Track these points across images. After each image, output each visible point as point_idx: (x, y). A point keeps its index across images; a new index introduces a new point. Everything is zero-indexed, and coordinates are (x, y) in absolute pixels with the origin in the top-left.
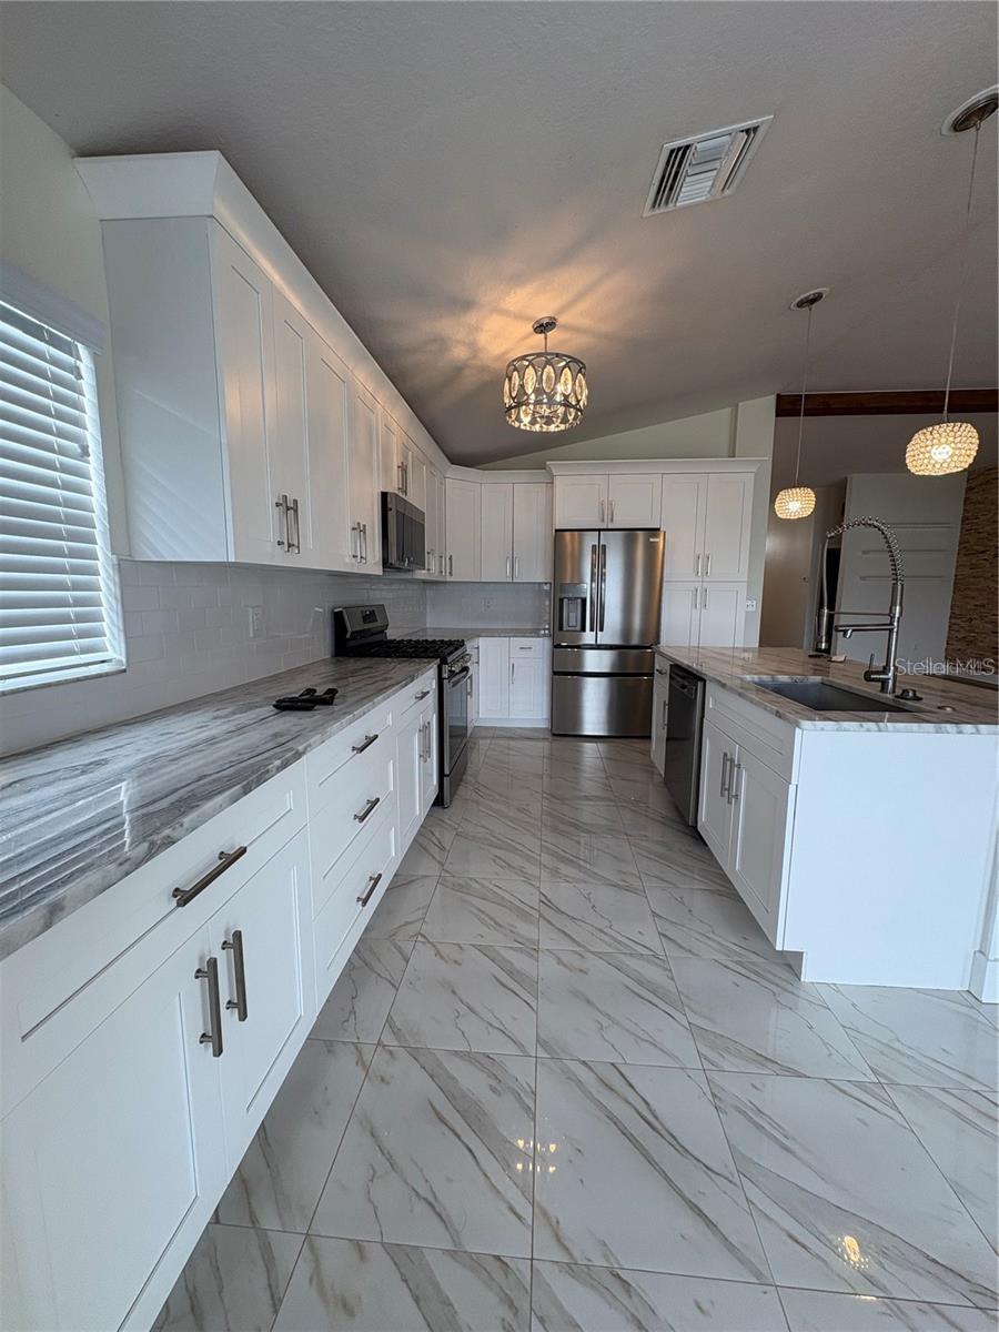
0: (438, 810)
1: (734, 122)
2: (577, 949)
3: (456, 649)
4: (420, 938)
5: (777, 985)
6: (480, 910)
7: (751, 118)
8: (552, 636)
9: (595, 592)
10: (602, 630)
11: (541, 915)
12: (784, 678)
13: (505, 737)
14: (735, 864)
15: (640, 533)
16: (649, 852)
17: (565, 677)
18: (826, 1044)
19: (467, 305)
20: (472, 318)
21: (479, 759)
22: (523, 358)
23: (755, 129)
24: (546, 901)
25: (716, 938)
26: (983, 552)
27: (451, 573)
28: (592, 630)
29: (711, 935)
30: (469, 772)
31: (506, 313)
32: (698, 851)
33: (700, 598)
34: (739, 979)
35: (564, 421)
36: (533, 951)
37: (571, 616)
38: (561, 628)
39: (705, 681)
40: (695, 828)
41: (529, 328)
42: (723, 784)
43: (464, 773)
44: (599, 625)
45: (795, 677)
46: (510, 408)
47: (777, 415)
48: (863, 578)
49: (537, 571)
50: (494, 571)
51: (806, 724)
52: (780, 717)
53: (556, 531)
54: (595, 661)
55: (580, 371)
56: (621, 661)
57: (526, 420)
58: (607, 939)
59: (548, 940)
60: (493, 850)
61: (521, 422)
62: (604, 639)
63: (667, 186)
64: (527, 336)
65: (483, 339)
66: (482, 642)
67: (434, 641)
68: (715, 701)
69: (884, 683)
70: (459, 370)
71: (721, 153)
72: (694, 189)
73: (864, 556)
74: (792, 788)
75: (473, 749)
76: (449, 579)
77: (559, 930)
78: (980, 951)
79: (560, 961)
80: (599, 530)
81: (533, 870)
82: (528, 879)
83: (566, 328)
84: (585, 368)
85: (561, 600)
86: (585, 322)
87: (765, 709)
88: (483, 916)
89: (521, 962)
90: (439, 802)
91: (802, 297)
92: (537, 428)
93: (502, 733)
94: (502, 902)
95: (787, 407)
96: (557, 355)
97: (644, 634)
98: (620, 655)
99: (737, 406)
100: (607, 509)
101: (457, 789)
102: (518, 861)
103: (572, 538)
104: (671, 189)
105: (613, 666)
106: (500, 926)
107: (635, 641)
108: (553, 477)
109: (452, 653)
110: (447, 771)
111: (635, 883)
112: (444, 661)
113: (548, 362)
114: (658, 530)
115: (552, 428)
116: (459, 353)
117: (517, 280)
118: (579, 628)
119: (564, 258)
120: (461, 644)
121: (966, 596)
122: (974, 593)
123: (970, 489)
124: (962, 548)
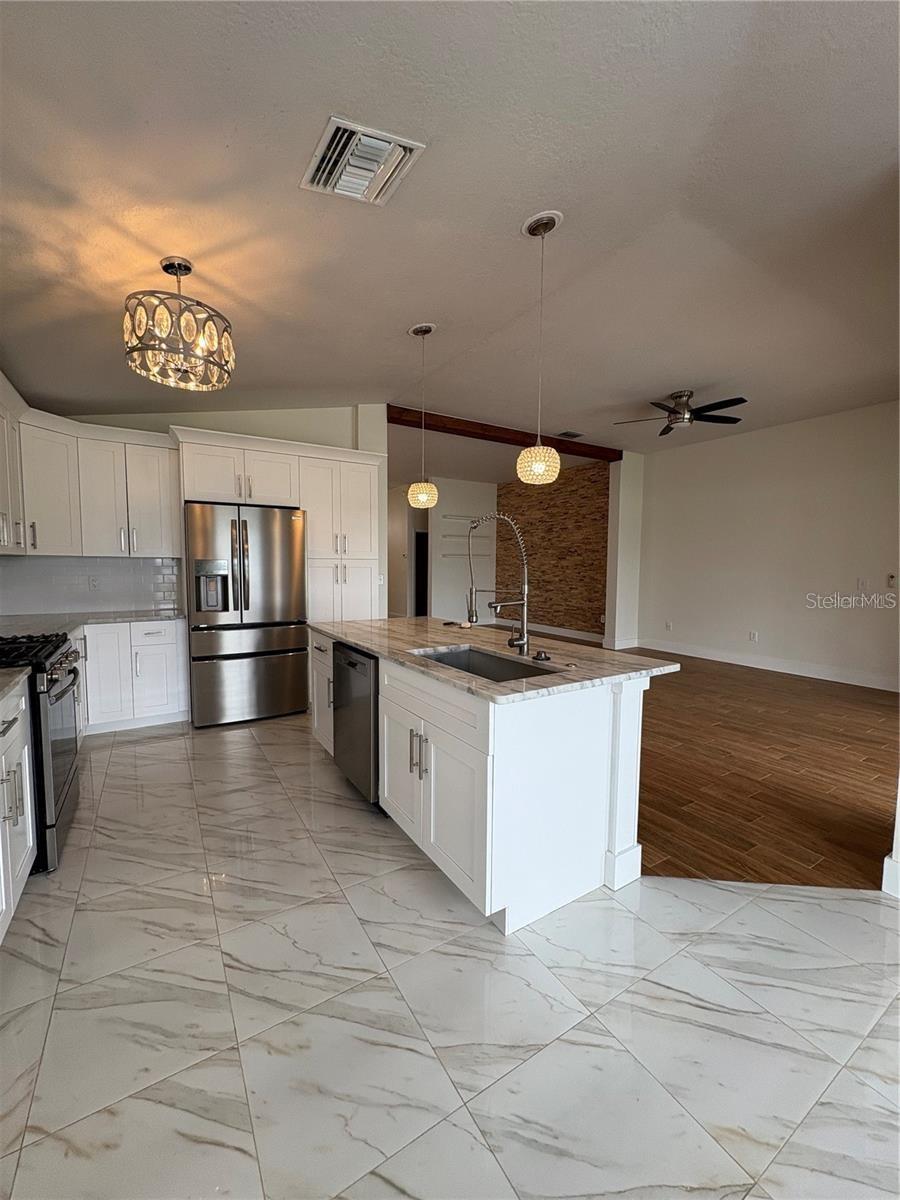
0: (40, 878)
1: (396, 133)
2: (288, 1016)
3: (57, 648)
4: (30, 1138)
5: (491, 952)
6: (135, 1025)
7: (410, 138)
8: (189, 618)
9: (237, 568)
10: (247, 608)
11: (231, 988)
12: (442, 649)
13: (129, 742)
14: (430, 838)
15: (276, 510)
16: (337, 845)
17: (203, 662)
18: (545, 996)
19: (65, 199)
20: (71, 220)
21: (94, 782)
22: (152, 293)
23: (411, 150)
24: (232, 963)
25: (428, 923)
26: (510, 539)
27: (34, 545)
28: (236, 609)
29: (421, 922)
30: (84, 804)
31: (123, 231)
32: (381, 826)
33: (340, 574)
34: (461, 963)
35: (205, 380)
36: (227, 1051)
37: (212, 594)
38: (199, 609)
39: (376, 659)
40: (377, 805)
41: (156, 263)
42: (411, 759)
43: (74, 810)
44: (243, 603)
45: (451, 647)
46: (133, 349)
47: (389, 421)
48: (444, 556)
49: (161, 545)
50: (102, 543)
51: (501, 699)
52: (473, 693)
53: (186, 502)
54: (234, 642)
55: (225, 330)
56: (266, 640)
57: (155, 368)
58: (320, 981)
59: (247, 1021)
60: (140, 914)
61: (148, 370)
62: (249, 617)
63: (328, 167)
64: (152, 273)
65: (87, 254)
66: (89, 630)
67: (15, 639)
68: (389, 676)
69: (521, 647)
70: (45, 285)
71: (380, 157)
72: (352, 182)
73: (444, 539)
74: (490, 759)
75: (83, 768)
76: (30, 552)
77: (259, 998)
78: (609, 851)
79: (271, 1049)
80: (239, 505)
81: (205, 922)
82: (198, 937)
83: (202, 279)
84: (230, 326)
85: (198, 579)
86: (226, 281)
87: (455, 686)
88: (143, 1033)
89: (216, 1081)
90: (40, 866)
91: (418, 326)
92: (171, 382)
93: (123, 739)
94: (169, 994)
95: (397, 416)
96: (199, 304)
97: (286, 609)
98: (264, 632)
99: (357, 407)
100: (243, 483)
101: (66, 837)
102: (179, 917)
103: (203, 513)
104: (330, 173)
105: (258, 644)
106: (173, 1035)
107: (278, 619)
108: (178, 443)
109: (51, 654)
110: (50, 820)
111: (332, 888)
112: (39, 668)
113: (188, 308)
114: (298, 509)
115: (192, 386)
116: (48, 262)
117: (146, 195)
118: (220, 607)
119: (204, 194)
120: (64, 639)
121: (504, 569)
122: (507, 567)
123: (499, 496)
124: (498, 536)
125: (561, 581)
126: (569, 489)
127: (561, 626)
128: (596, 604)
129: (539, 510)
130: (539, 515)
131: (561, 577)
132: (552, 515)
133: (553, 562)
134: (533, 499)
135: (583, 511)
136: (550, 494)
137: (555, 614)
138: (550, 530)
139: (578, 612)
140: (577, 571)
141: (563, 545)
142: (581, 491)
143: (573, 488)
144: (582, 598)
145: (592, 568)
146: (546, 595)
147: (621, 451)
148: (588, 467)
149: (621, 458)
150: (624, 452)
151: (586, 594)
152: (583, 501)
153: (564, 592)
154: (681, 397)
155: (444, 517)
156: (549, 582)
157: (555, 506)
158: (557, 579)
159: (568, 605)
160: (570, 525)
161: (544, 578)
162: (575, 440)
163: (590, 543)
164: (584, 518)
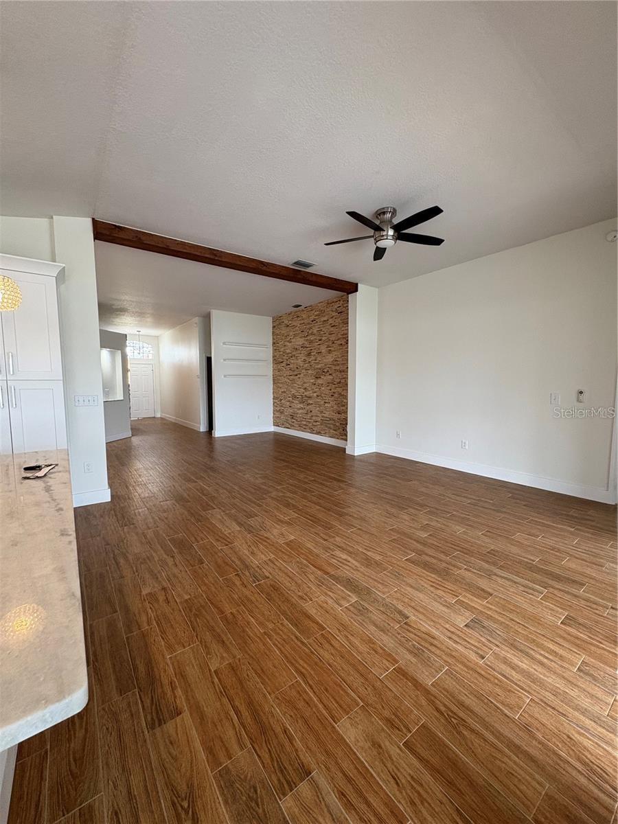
47: (95, 238)
48: (224, 376)
73: (225, 362)
99: (53, 219)
121: (278, 387)
122: (281, 385)
123: (274, 327)
124: (274, 360)
125: (318, 396)
126: (322, 320)
127: (318, 433)
128: (343, 416)
129: (301, 338)
130: (299, 341)
131: (317, 394)
132: (311, 342)
133: (312, 381)
134: (297, 328)
135: (333, 338)
136: (309, 324)
137: (315, 424)
138: (309, 354)
139: (330, 422)
140: (329, 388)
141: (319, 366)
142: (331, 321)
143: (325, 319)
144: (333, 411)
145: (341, 385)
146: (308, 408)
147: (357, 284)
148: (335, 300)
149: (356, 290)
150: (359, 285)
151: (335, 407)
152: (332, 329)
153: (320, 406)
154: (384, 213)
155: (224, 343)
156: (309, 397)
157: (312, 334)
158: (315, 395)
159: (323, 416)
160: (323, 349)
161: (305, 393)
162: (309, 270)
163: (338, 365)
164: (333, 343)
